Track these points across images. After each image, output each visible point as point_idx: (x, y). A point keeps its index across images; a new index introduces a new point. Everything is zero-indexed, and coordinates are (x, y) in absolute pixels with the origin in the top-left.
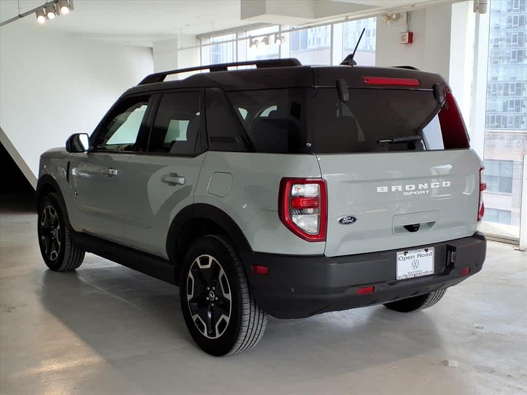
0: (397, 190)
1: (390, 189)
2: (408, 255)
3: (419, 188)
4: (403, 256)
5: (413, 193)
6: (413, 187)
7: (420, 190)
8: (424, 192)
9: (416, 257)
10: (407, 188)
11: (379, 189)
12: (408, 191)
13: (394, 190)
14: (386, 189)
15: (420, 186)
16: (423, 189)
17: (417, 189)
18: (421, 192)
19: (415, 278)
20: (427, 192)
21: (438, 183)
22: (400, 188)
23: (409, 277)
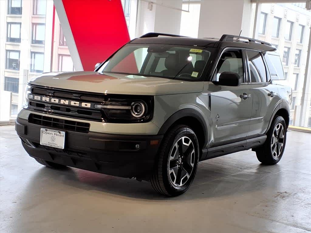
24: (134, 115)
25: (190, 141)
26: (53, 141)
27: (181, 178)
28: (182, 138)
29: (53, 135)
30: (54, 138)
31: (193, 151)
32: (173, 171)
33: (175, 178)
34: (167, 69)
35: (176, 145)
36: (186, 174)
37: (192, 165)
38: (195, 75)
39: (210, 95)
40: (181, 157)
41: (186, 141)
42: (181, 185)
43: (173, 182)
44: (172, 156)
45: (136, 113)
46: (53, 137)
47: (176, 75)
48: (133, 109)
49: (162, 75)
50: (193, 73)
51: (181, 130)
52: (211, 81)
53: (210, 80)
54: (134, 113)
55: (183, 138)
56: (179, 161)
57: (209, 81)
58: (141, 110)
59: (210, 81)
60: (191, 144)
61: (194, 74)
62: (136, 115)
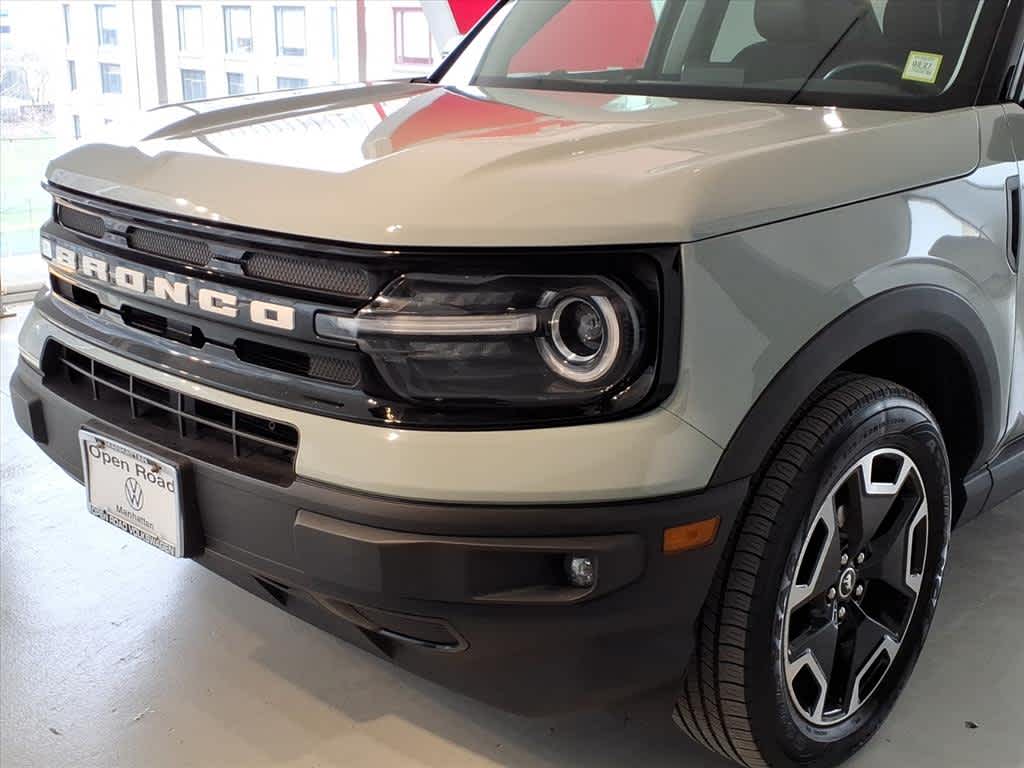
24: (563, 370)
25: (908, 464)
26: (135, 505)
27: (857, 674)
28: (859, 463)
29: (133, 473)
30: (138, 491)
31: (923, 511)
32: (808, 659)
33: (818, 688)
34: (764, 40)
35: (827, 512)
36: (883, 639)
37: (914, 582)
38: (922, 67)
39: (1014, 187)
40: (854, 558)
41: (885, 470)
42: (855, 704)
43: (806, 715)
44: (804, 579)
45: (572, 356)
46: (134, 483)
47: (811, 76)
48: (555, 333)
49: (737, 80)
50: (914, 57)
51: (855, 424)
52: (1016, 100)
53: (1012, 96)
54: (561, 357)
55: (867, 463)
56: (844, 585)
57: (1003, 99)
58: (601, 339)
59: (1009, 101)
60: (911, 478)
61: (914, 64)
62: (574, 364)
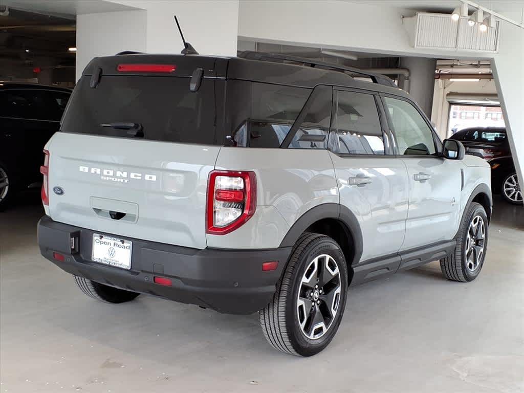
0: (96, 172)
1: (90, 170)
2: (104, 240)
3: (117, 175)
4: (99, 238)
5: (110, 178)
6: (111, 173)
7: (118, 177)
8: (122, 181)
9: (112, 244)
10: (105, 172)
11: (81, 169)
12: (107, 176)
13: (94, 172)
14: (87, 170)
15: (119, 173)
16: (121, 177)
17: (114, 176)
18: (119, 180)
19: (109, 266)
20: (126, 181)
21: (140, 175)
22: (98, 171)
23: (103, 262)
